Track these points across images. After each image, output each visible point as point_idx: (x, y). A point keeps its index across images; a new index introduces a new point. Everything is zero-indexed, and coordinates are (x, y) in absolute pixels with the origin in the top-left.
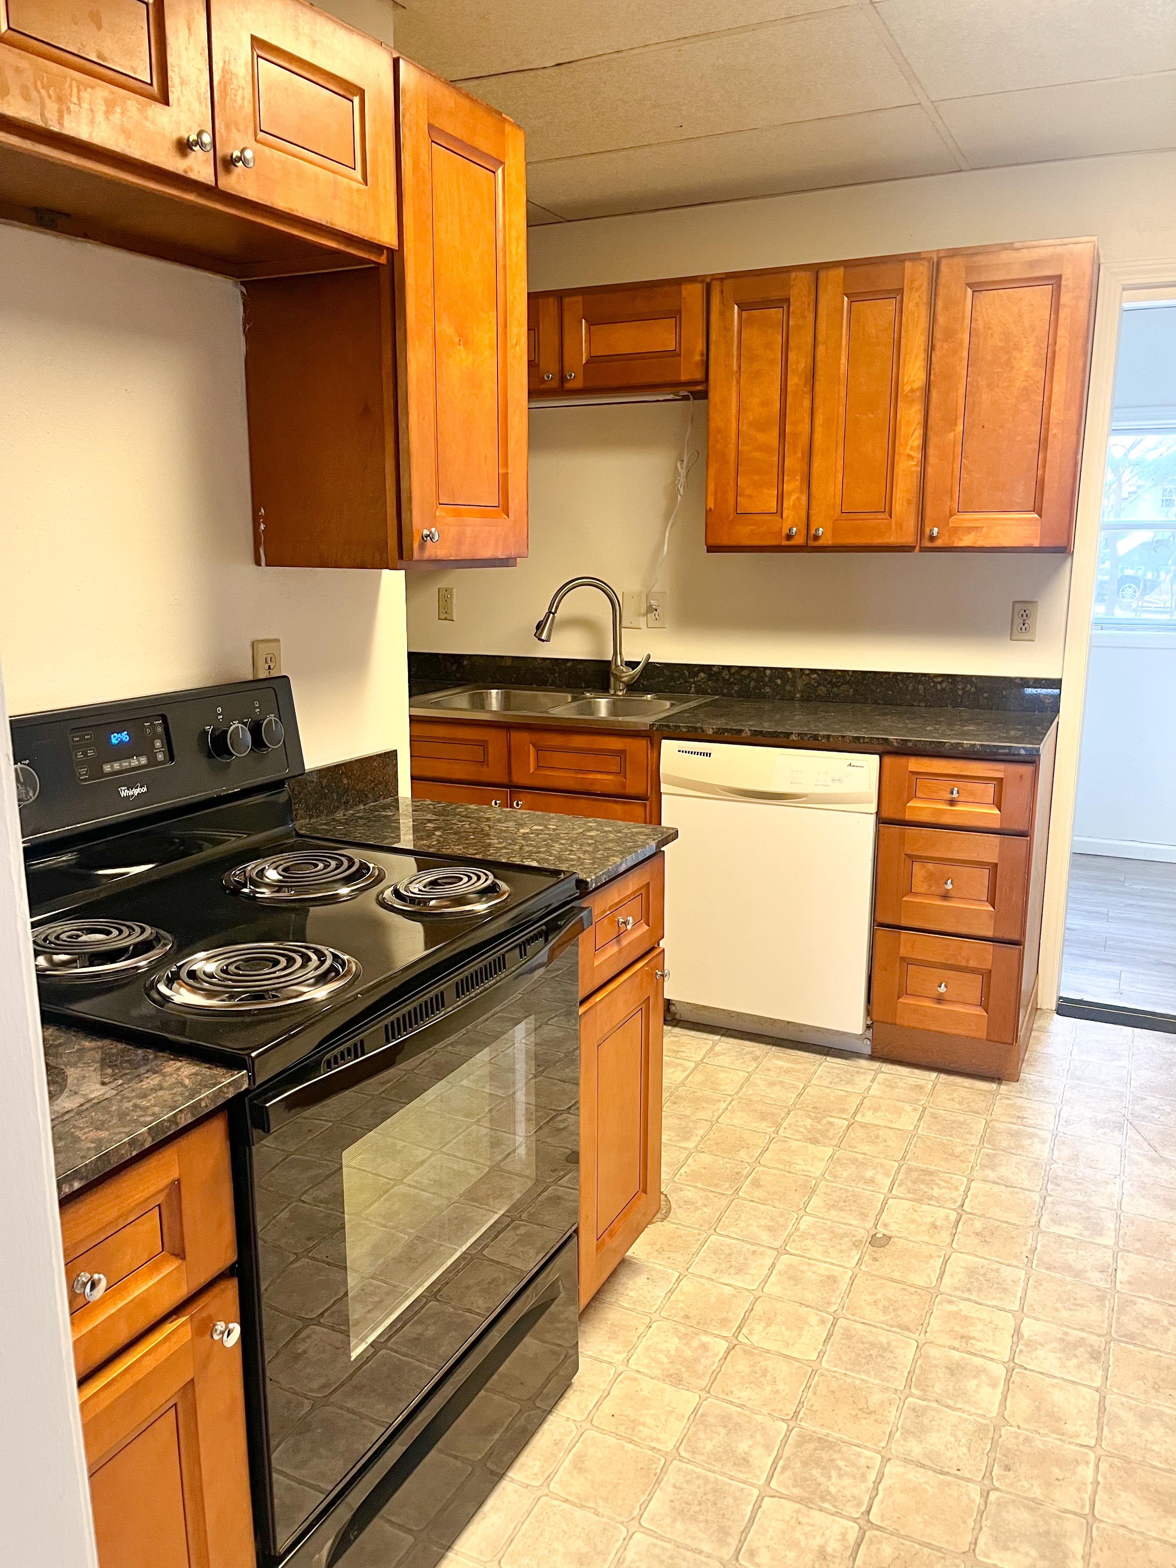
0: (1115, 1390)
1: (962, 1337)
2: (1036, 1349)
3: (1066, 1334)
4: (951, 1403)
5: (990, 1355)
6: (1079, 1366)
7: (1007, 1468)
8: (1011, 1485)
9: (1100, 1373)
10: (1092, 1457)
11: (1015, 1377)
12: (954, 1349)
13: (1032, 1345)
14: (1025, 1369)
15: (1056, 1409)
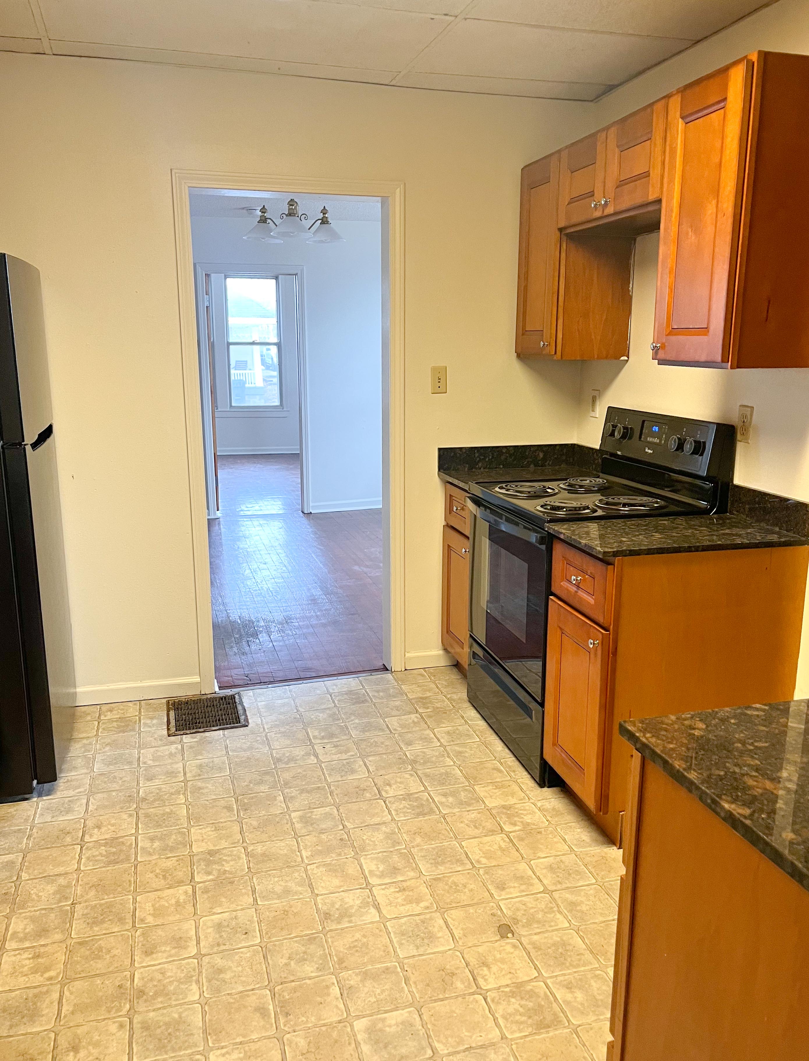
0: (308, 900)
1: (404, 889)
2: (361, 903)
3: (350, 922)
4: (385, 854)
5: (383, 887)
6: (333, 904)
7: (341, 840)
8: (336, 834)
9: (320, 906)
10: (306, 861)
11: (363, 881)
12: (403, 881)
13: (365, 904)
14: (360, 888)
15: (334, 874)
